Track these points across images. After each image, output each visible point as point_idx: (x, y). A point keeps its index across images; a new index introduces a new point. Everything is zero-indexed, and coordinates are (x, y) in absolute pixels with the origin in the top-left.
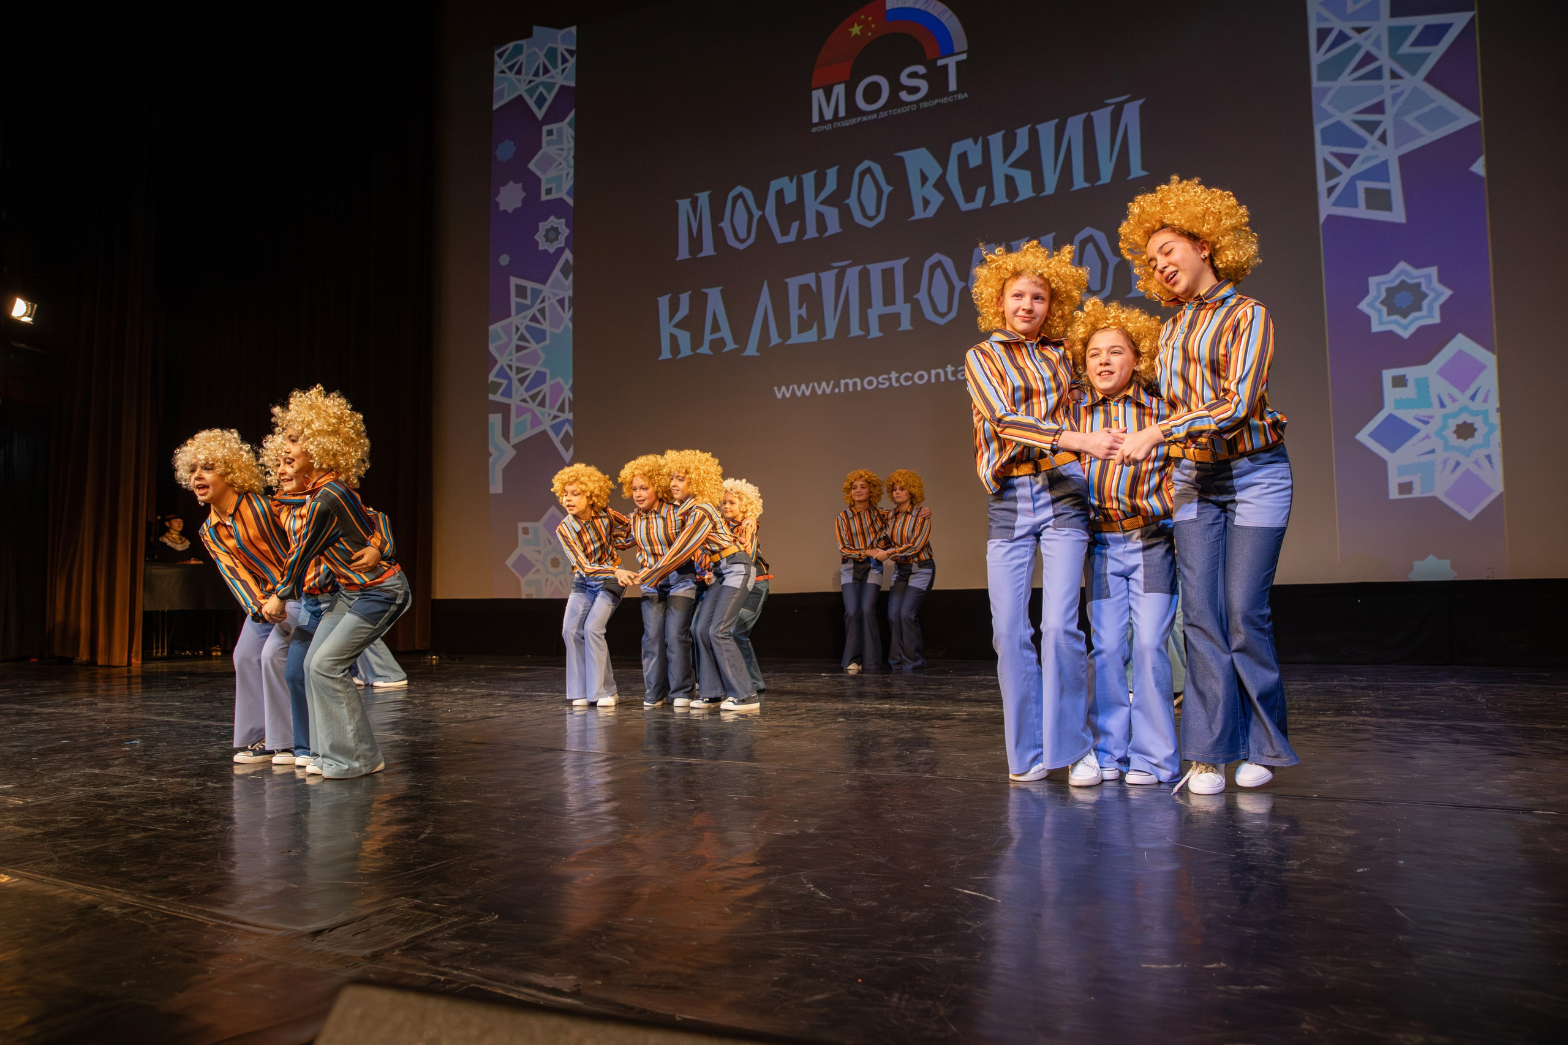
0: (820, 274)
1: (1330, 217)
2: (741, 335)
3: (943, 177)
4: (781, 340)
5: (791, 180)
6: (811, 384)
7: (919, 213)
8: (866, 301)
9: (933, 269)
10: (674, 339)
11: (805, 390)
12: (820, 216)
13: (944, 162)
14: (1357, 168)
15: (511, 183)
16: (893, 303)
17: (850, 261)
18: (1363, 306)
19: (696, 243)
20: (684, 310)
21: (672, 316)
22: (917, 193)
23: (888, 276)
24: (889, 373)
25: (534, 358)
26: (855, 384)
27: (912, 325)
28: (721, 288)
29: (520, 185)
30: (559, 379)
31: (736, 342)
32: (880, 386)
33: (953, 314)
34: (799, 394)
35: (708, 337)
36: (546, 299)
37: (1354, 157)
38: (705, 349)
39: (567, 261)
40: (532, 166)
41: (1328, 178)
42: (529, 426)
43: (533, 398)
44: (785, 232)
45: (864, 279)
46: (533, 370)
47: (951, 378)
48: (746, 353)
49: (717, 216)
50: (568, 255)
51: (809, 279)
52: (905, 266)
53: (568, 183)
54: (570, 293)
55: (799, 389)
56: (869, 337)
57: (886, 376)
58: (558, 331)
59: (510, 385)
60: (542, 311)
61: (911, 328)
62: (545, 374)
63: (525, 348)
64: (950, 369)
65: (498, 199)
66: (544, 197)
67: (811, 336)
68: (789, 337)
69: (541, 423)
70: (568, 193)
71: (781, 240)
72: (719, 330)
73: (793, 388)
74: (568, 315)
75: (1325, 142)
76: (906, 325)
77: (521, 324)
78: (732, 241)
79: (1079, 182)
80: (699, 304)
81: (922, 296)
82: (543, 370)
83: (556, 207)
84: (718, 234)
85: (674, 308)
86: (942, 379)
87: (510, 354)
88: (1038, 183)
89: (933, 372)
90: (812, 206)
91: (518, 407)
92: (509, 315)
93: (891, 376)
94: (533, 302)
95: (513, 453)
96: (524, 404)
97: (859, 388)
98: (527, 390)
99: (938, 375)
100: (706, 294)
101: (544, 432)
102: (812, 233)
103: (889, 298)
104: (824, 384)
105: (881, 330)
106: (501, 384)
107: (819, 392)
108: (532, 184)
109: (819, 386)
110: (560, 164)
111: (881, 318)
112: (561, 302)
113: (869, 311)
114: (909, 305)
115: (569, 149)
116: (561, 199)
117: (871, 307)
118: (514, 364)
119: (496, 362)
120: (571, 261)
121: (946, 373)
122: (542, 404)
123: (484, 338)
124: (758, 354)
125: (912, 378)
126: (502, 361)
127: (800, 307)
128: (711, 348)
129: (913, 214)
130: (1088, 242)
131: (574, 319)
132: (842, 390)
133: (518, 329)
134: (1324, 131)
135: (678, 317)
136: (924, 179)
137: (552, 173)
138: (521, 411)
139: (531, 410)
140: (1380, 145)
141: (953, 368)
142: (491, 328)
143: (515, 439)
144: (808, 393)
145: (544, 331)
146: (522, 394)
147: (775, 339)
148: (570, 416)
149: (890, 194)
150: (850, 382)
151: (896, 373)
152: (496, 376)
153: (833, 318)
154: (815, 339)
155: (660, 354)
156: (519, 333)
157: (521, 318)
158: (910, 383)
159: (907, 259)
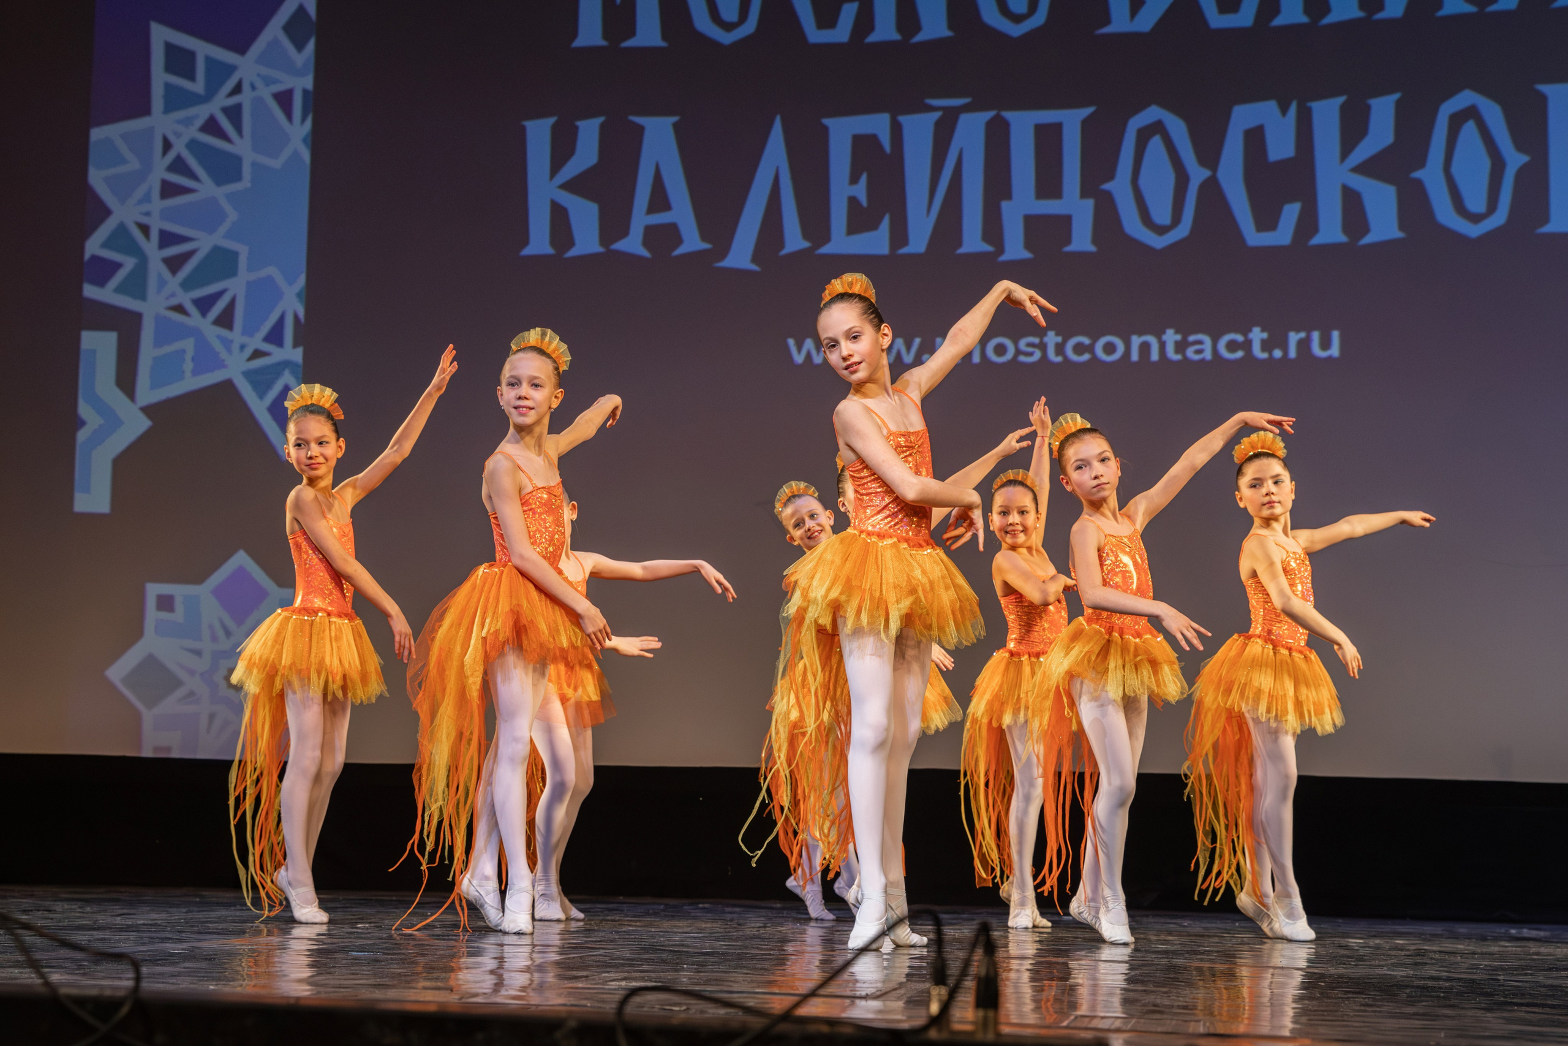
0: (902, 118)
2: (717, 221)
4: (806, 244)
7: (1121, 21)
8: (998, 183)
9: (1144, 135)
10: (559, 214)
16: (1057, 194)
17: (967, 100)
19: (619, 16)
20: (587, 153)
21: (558, 163)
23: (1048, 139)
25: (210, 217)
27: (1095, 242)
28: (674, 118)
30: (273, 273)
31: (704, 238)
32: (1022, 358)
33: (1183, 230)
35: (640, 219)
36: (246, 86)
38: (633, 244)
42: (188, 366)
43: (204, 305)
44: (826, 20)
45: (998, 133)
46: (205, 243)
47: (1172, 355)
48: (728, 262)
51: (876, 124)
52: (1086, 124)
56: (1003, 258)
57: (1036, 340)
58: (276, 163)
59: (142, 269)
60: (233, 113)
62: (234, 255)
63: (186, 190)
64: (1171, 337)
67: (876, 242)
68: (826, 238)
69: (221, 364)
71: (815, 35)
72: (667, 207)
74: (299, 130)
76: (1082, 240)
77: (178, 135)
78: (704, 24)
80: (622, 146)
81: (1119, 187)
82: (232, 245)
85: (563, 147)
86: (1155, 356)
87: (147, 198)
89: (1136, 341)
91: (159, 320)
92: (145, 109)
93: (1046, 339)
94: (212, 90)
95: (144, 423)
96: (176, 316)
98: (187, 284)
99: (1145, 348)
100: (641, 129)
101: (229, 384)
102: (885, 30)
103: (1049, 184)
105: (1029, 245)
106: (118, 266)
111: (1031, 221)
112: (284, 99)
113: (1005, 205)
114: (1090, 203)
119: (107, 212)
120: (312, 10)
121: (1162, 346)
122: (226, 320)
123: (78, 154)
124: (754, 267)
125: (1090, 349)
126: (123, 214)
127: (854, 180)
128: (646, 243)
129: (1108, 21)
130: (1466, 120)
133: (167, 145)
135: (572, 169)
138: (166, 333)
139: (196, 333)
141: (1179, 337)
142: (97, 134)
143: (147, 393)
145: (237, 160)
146: (173, 295)
147: (794, 240)
148: (297, 355)
151: (1057, 334)
152: (105, 245)
153: (925, 211)
154: (884, 249)
155: (526, 242)
156: (171, 156)
157: (179, 122)
158: (1086, 357)
159: (1090, 110)
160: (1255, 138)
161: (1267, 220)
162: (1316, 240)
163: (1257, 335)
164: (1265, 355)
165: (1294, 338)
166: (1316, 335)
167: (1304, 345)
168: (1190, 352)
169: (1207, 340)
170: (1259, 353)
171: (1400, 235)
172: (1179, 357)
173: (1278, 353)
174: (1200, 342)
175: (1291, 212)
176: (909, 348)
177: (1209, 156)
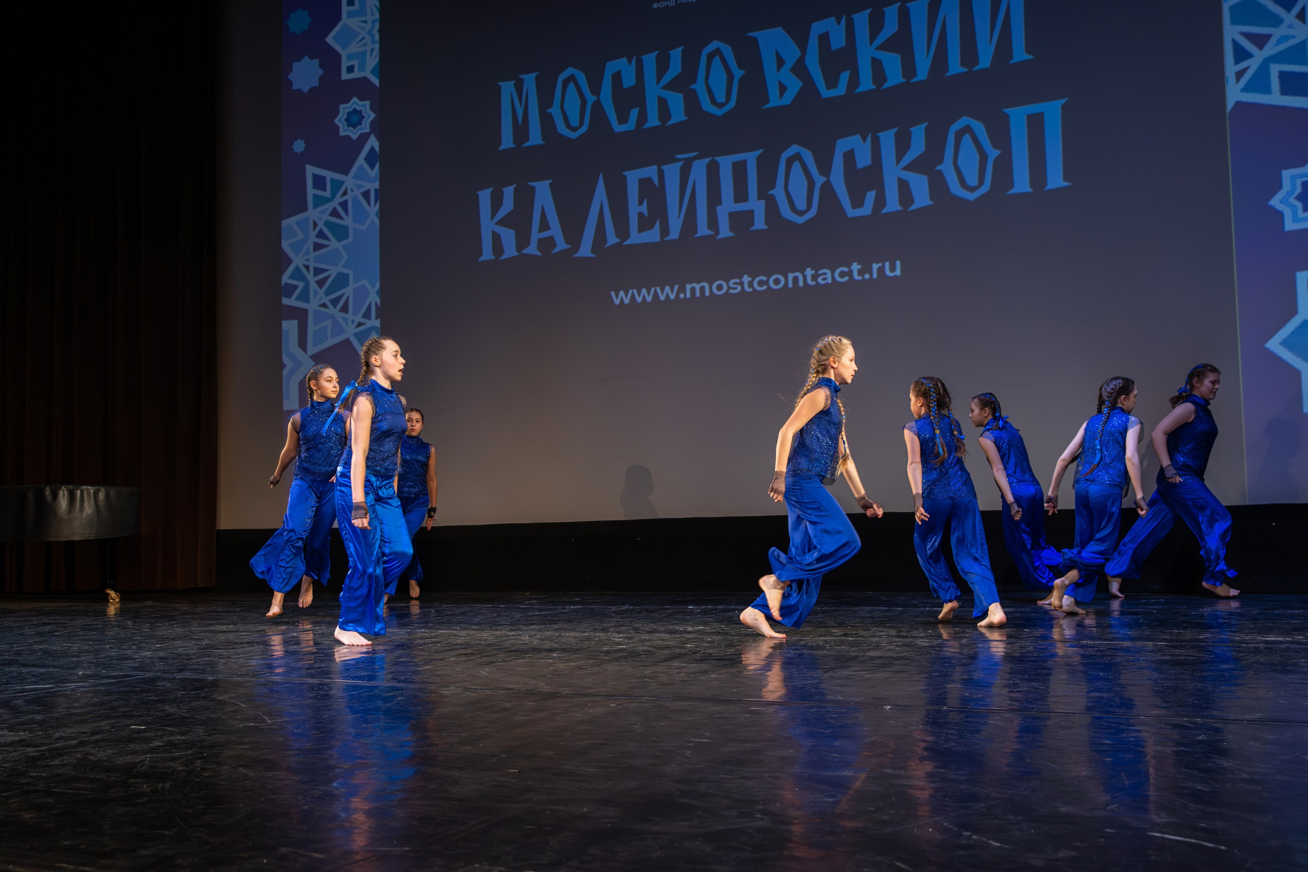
0: (663, 167)
1: (1238, 104)
2: (573, 232)
3: (801, 60)
4: (618, 240)
5: (630, 62)
6: (653, 289)
7: (775, 100)
8: (714, 198)
9: (790, 162)
10: (496, 237)
11: (645, 295)
12: (663, 102)
13: (802, 44)
14: (1270, 49)
15: (306, 58)
16: (746, 199)
17: (696, 153)
18: (1275, 202)
19: (521, 131)
20: (508, 204)
21: (494, 212)
22: (772, 76)
23: (740, 170)
24: (741, 277)
25: (335, 257)
26: (702, 289)
27: (766, 223)
28: (550, 181)
29: (317, 61)
30: (364, 282)
31: (567, 242)
32: (731, 291)
33: (813, 212)
34: (639, 300)
35: (536, 235)
36: (349, 191)
37: (1268, 37)
38: (532, 249)
39: (372, 148)
40: (329, 39)
41: (1237, 61)
42: (329, 334)
43: (335, 302)
44: (623, 119)
45: (713, 172)
46: (333, 271)
47: (810, 282)
48: (579, 254)
49: (545, 100)
50: (373, 142)
51: (651, 172)
52: (759, 158)
53: (373, 61)
54: (376, 185)
55: (639, 295)
56: (718, 237)
57: (738, 281)
58: (363, 228)
59: (307, 288)
60: (344, 205)
61: (766, 227)
62: (347, 276)
63: (325, 246)
64: (809, 272)
65: (291, 77)
66: (345, 76)
67: (653, 235)
68: (627, 236)
69: (344, 331)
70: (372, 72)
71: (618, 128)
72: (548, 228)
73: (633, 294)
74: (373, 209)
75: (1234, 22)
76: (760, 223)
77: (320, 219)
78: (561, 128)
79: (955, 67)
80: (525, 199)
81: (778, 192)
82: (346, 271)
83: (360, 87)
84: (547, 121)
85: (496, 204)
86: (801, 284)
87: (307, 253)
88: (909, 68)
89: (791, 276)
90: (653, 91)
91: (316, 312)
92: (305, 209)
93: (743, 280)
94: (334, 195)
96: (323, 309)
97: (707, 293)
98: (327, 293)
99: (796, 279)
100: (534, 188)
101: (347, 341)
102: (653, 120)
103: (741, 194)
104: (667, 289)
105: (732, 229)
106: (296, 287)
107: (662, 298)
108: (330, 60)
109: (662, 291)
110: (363, 38)
111: (731, 215)
112: (366, 195)
113: (719, 208)
114: (763, 202)
115: (373, 22)
116: (365, 79)
117: (721, 204)
118: (312, 265)
119: (290, 261)
120: (377, 148)
121: (805, 277)
122: (345, 309)
123: (277, 234)
124: (593, 255)
125: (767, 283)
126: (298, 261)
127: (640, 203)
128: (539, 248)
129: (768, 101)
130: (964, 134)
131: (382, 215)
132: (688, 296)
133: (315, 225)
134: (1232, 8)
135: (502, 213)
136: (781, 62)
137: (353, 48)
138: (320, 318)
139: (332, 317)
140: (1297, 23)
141: (813, 272)
142: (284, 223)
143: (312, 349)
144: (649, 299)
145: (346, 228)
146: (321, 299)
147: (612, 239)
148: (377, 323)
149: (741, 80)
150: (697, 287)
151: (749, 277)
152: (291, 277)
153: (677, 216)
154: (658, 239)
155: (481, 254)
156: (317, 229)
157: (320, 212)
158: (765, 287)
159: (760, 151)
160: (849, 157)
161: (857, 202)
162: (885, 211)
163: (855, 267)
164: (860, 278)
165: (875, 266)
166: (887, 264)
167: (881, 270)
168: (820, 280)
169: (829, 272)
170: (856, 277)
171: (931, 203)
172: (814, 283)
173: (867, 276)
174: (825, 274)
175: (871, 196)
176: (672, 291)
177: (825, 169)
